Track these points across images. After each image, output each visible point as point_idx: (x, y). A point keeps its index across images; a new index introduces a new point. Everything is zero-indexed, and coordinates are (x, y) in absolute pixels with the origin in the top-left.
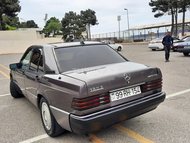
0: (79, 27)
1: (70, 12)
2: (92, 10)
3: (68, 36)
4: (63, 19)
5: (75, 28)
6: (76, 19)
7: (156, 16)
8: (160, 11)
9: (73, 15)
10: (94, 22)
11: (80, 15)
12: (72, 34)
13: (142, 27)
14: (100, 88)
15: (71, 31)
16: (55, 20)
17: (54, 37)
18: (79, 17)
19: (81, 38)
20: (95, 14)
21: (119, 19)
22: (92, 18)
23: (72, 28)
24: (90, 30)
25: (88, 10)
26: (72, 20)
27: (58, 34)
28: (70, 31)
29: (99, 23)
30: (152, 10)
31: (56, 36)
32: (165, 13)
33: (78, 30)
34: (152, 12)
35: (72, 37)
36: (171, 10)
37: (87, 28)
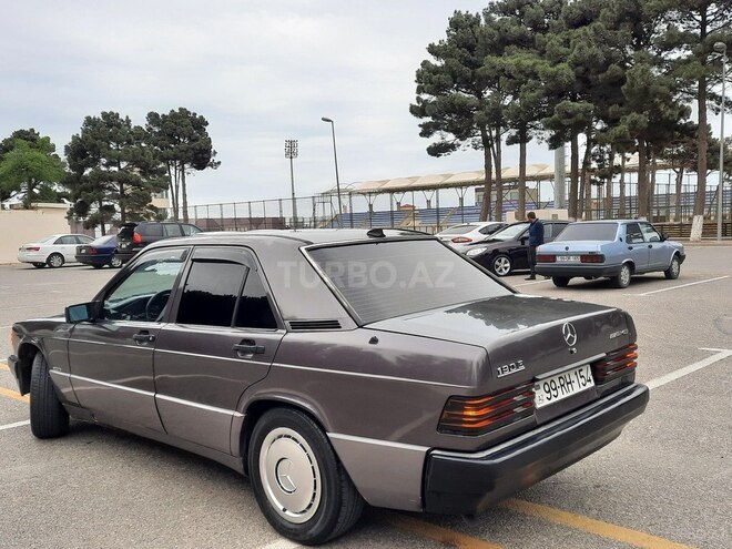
0: (143, 174)
1: (105, 115)
2: (195, 114)
3: (93, 205)
4: (75, 138)
5: (124, 179)
6: (129, 142)
7: (435, 151)
8: (445, 133)
9: (119, 126)
10: (201, 157)
11: (144, 128)
12: (111, 198)
13: (375, 187)
14: (518, 366)
15: (110, 189)
16: (33, 140)
17: (26, 207)
18: (139, 135)
19: (148, 216)
20: (208, 129)
21: (291, 150)
22: (194, 141)
23: (111, 178)
24: (184, 185)
25: (177, 111)
26: (113, 146)
27: (48, 196)
28: (104, 188)
29: (219, 163)
30: (420, 130)
31: (40, 205)
32: (463, 143)
33: (137, 184)
34: (421, 135)
35: (111, 209)
36: (480, 132)
37: (173, 178)
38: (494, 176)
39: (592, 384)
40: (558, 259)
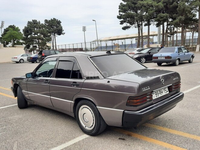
0: (44, 37)
1: (33, 21)
2: (58, 20)
3: (31, 46)
4: (25, 27)
5: (39, 38)
6: (40, 28)
7: (124, 28)
8: (127, 23)
9: (37, 24)
10: (60, 32)
11: (44, 24)
12: (36, 44)
13: (108, 39)
14: (148, 88)
15: (35, 41)
16: (14, 28)
17: (13, 46)
18: (43, 26)
19: (46, 48)
20: (61, 24)
21: (84, 29)
22: (57, 27)
23: (35, 38)
24: (55, 40)
25: (53, 19)
26: (36, 29)
27: (19, 43)
28: (33, 41)
29: (65, 33)
30: (120, 23)
31: (17, 46)
32: (132, 26)
33: (42, 39)
34: (120, 24)
35: (36, 47)
36: (137, 23)
37: (52, 38)
38: (141, 35)
39: (168, 92)
40: (159, 58)
